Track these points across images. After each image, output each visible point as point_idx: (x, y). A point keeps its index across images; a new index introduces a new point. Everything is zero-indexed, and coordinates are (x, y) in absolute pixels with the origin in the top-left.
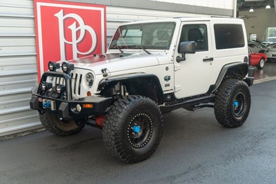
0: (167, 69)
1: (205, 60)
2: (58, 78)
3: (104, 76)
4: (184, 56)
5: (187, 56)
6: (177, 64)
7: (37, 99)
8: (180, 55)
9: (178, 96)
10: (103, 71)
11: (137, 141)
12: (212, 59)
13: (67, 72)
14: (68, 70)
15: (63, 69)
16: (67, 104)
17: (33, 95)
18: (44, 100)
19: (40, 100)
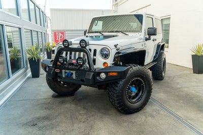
0: (142, 45)
2: (77, 53)
3: (117, 50)
4: (150, 37)
7: (55, 70)
8: (147, 36)
10: (116, 46)
11: (130, 97)
12: (156, 40)
13: (85, 47)
14: (86, 46)
15: (80, 45)
16: (92, 73)
17: (49, 67)
18: (63, 71)
19: (58, 71)
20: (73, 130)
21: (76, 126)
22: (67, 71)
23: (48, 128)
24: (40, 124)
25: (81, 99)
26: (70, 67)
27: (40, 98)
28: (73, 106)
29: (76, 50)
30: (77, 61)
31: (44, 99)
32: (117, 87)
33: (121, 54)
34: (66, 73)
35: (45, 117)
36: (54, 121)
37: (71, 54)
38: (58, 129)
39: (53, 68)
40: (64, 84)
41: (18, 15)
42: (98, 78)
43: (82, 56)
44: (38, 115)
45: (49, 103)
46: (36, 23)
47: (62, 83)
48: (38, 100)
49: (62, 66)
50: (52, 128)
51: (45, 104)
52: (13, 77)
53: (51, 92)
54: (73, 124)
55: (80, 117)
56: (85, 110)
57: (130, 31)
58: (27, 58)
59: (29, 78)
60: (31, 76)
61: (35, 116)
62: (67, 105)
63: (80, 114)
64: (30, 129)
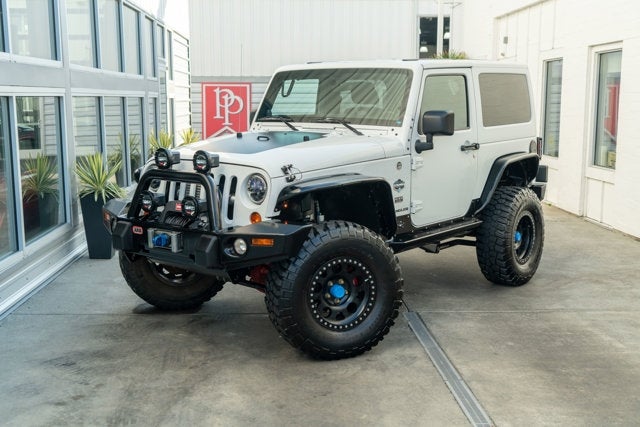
0: (399, 165)
1: (463, 149)
3: (288, 180)
4: (430, 140)
5: (436, 139)
6: (417, 157)
8: (423, 138)
9: (418, 222)
10: (285, 170)
12: (476, 147)
13: (206, 172)
14: (209, 167)
15: (195, 164)
16: (214, 238)
17: (119, 219)
18: (150, 231)
19: (138, 230)
20: (157, 379)
21: (168, 373)
22: (160, 232)
23: (100, 371)
24: (84, 365)
25: (213, 322)
26: (169, 221)
27: (99, 312)
28: (182, 335)
29: (189, 178)
30: (183, 207)
31: (109, 315)
32: (281, 278)
33: (298, 191)
34: (155, 235)
35: (98, 352)
36: (119, 361)
37: (178, 186)
38: (122, 375)
39: (128, 223)
40: (171, 276)
41: (56, 57)
42: (227, 251)
43: (192, 193)
44: (81, 348)
45: (120, 325)
46: (122, 70)
47: (166, 272)
48: (91, 317)
49: (150, 220)
50: (110, 373)
51: (110, 326)
52: (29, 248)
53: (134, 300)
54: (163, 368)
55: (189, 357)
56: (211, 346)
57: (369, 122)
58: (78, 191)
59: (77, 259)
60: (87, 253)
61: (75, 349)
62: (168, 333)
63: (192, 353)
64: (57, 371)
